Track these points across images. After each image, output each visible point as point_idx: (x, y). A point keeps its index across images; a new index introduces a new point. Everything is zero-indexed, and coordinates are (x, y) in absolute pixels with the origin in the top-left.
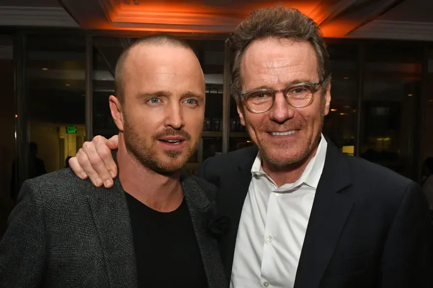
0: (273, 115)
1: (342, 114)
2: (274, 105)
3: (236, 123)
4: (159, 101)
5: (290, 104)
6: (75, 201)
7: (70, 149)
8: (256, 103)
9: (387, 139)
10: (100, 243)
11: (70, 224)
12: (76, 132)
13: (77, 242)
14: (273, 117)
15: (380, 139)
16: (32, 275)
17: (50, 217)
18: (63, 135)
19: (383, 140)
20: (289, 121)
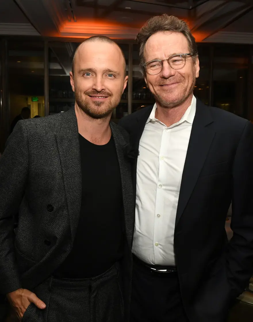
0: (162, 74)
1: (200, 89)
2: (162, 69)
3: (136, 94)
4: (91, 75)
5: (172, 68)
6: (47, 136)
7: (34, 111)
8: (153, 69)
9: (227, 105)
10: (61, 163)
11: (43, 150)
12: (38, 101)
13: (46, 161)
14: (163, 76)
15: (223, 105)
16: (20, 179)
17: (32, 145)
18: (30, 102)
19: (224, 105)
20: (172, 77)
